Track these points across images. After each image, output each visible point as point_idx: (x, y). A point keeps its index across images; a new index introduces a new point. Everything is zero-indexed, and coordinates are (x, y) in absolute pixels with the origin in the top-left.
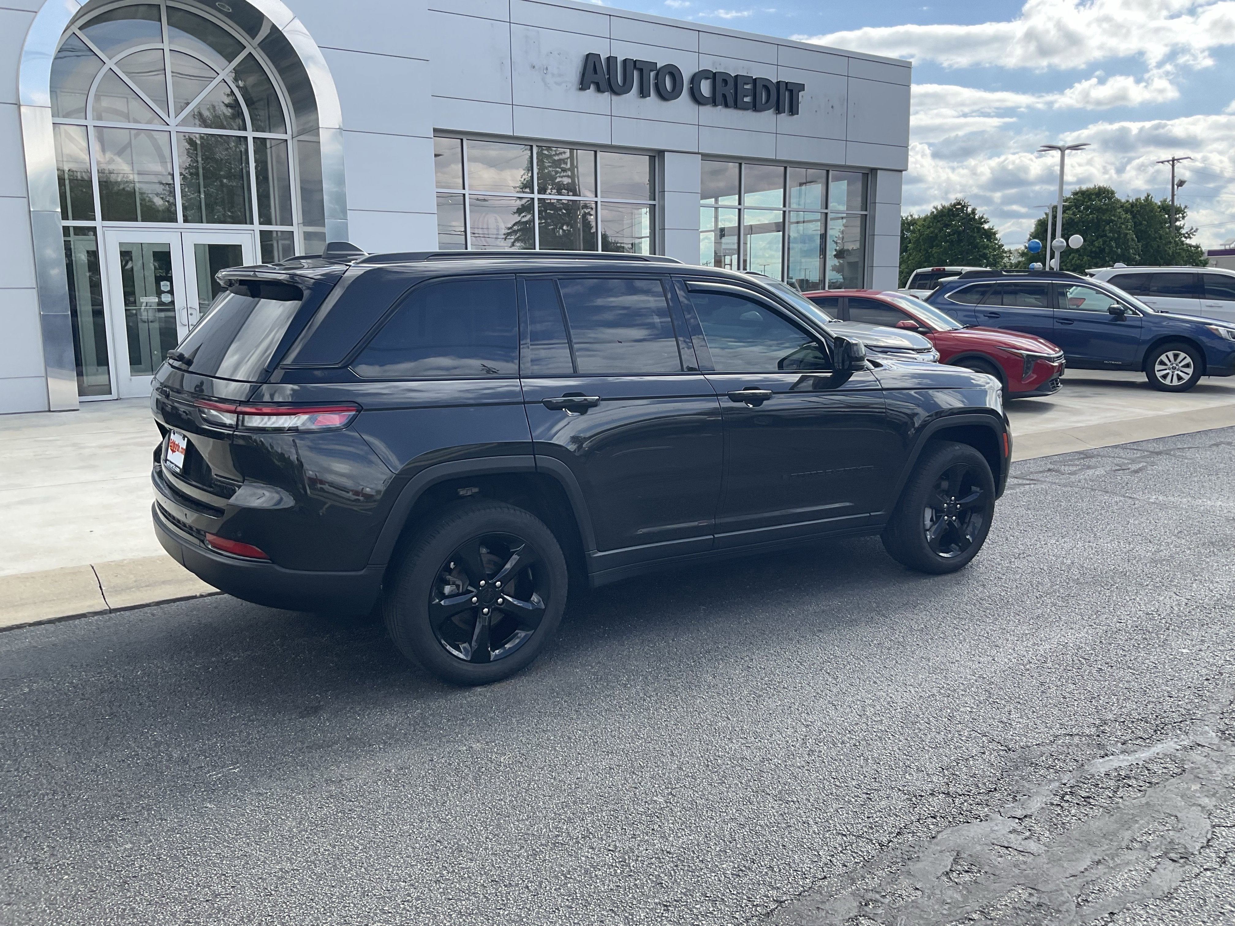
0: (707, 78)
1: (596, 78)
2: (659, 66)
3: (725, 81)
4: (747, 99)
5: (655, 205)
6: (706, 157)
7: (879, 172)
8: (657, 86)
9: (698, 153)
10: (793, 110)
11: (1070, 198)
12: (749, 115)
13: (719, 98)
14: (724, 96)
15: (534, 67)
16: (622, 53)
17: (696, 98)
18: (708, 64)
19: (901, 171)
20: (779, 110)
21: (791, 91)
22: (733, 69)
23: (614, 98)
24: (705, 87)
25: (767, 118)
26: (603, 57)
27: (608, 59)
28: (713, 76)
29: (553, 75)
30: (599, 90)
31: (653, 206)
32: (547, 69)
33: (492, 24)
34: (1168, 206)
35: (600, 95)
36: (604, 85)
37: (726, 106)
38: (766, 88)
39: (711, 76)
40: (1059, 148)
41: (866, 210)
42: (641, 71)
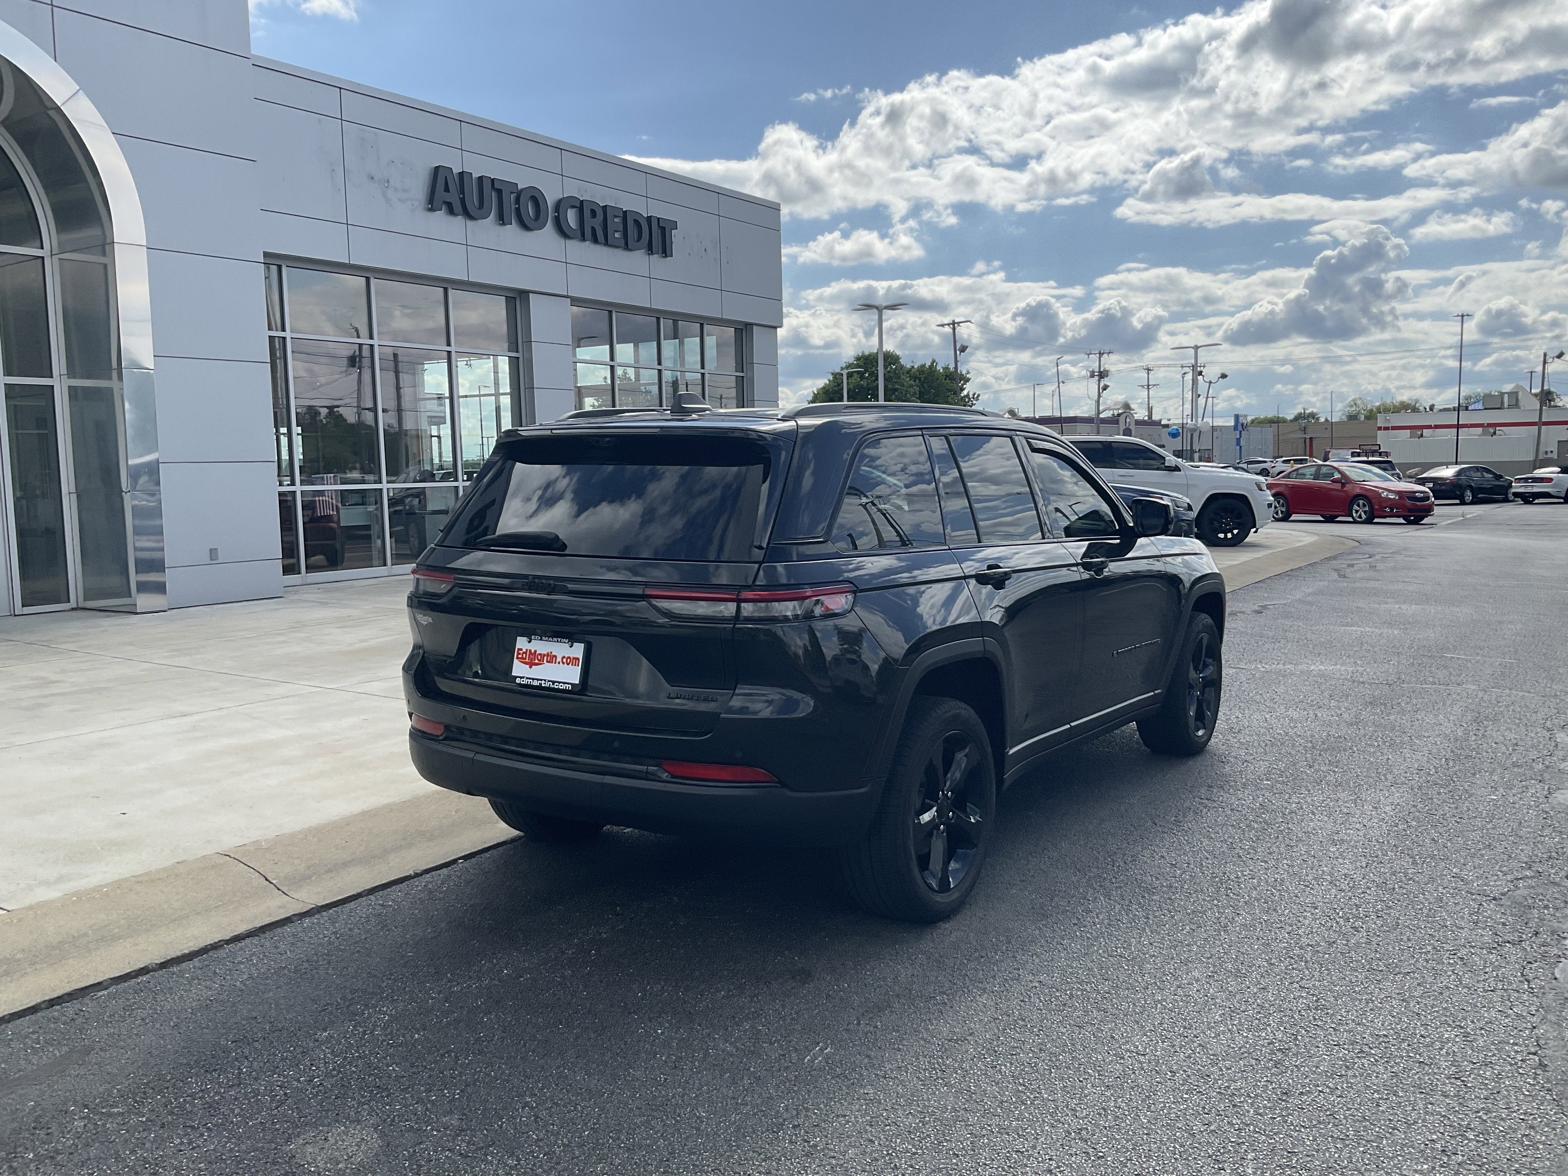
0: (573, 207)
1: (448, 197)
2: (520, 187)
3: (594, 213)
4: (617, 235)
5: (518, 358)
6: (576, 301)
7: (754, 327)
8: (518, 210)
9: (567, 297)
10: (666, 251)
11: (853, 364)
12: (620, 254)
13: (588, 232)
14: (593, 229)
15: (372, 178)
16: (477, 168)
17: (562, 231)
18: (573, 190)
19: (776, 328)
20: (650, 250)
21: (663, 230)
22: (601, 197)
23: (470, 223)
24: (571, 217)
25: (637, 260)
26: (456, 171)
27: (461, 174)
28: (580, 206)
29: (396, 190)
30: (451, 212)
31: (515, 361)
32: (388, 181)
33: (319, 120)
34: (951, 373)
35: (451, 218)
36: (457, 207)
37: (595, 241)
38: (636, 222)
39: (578, 205)
40: (877, 308)
41: (743, 372)
42: (499, 192)
